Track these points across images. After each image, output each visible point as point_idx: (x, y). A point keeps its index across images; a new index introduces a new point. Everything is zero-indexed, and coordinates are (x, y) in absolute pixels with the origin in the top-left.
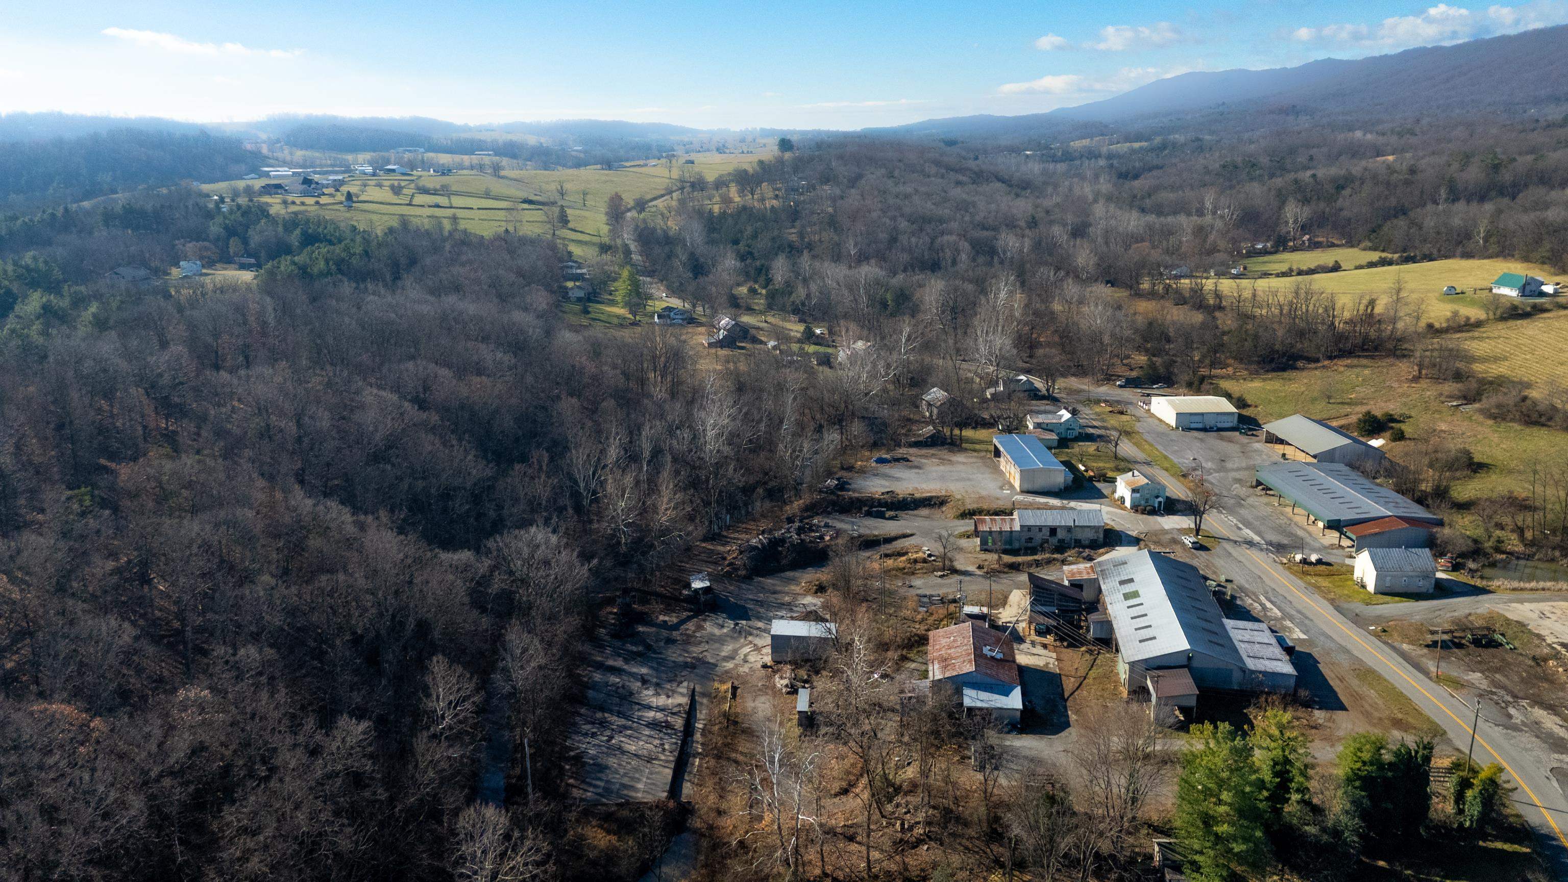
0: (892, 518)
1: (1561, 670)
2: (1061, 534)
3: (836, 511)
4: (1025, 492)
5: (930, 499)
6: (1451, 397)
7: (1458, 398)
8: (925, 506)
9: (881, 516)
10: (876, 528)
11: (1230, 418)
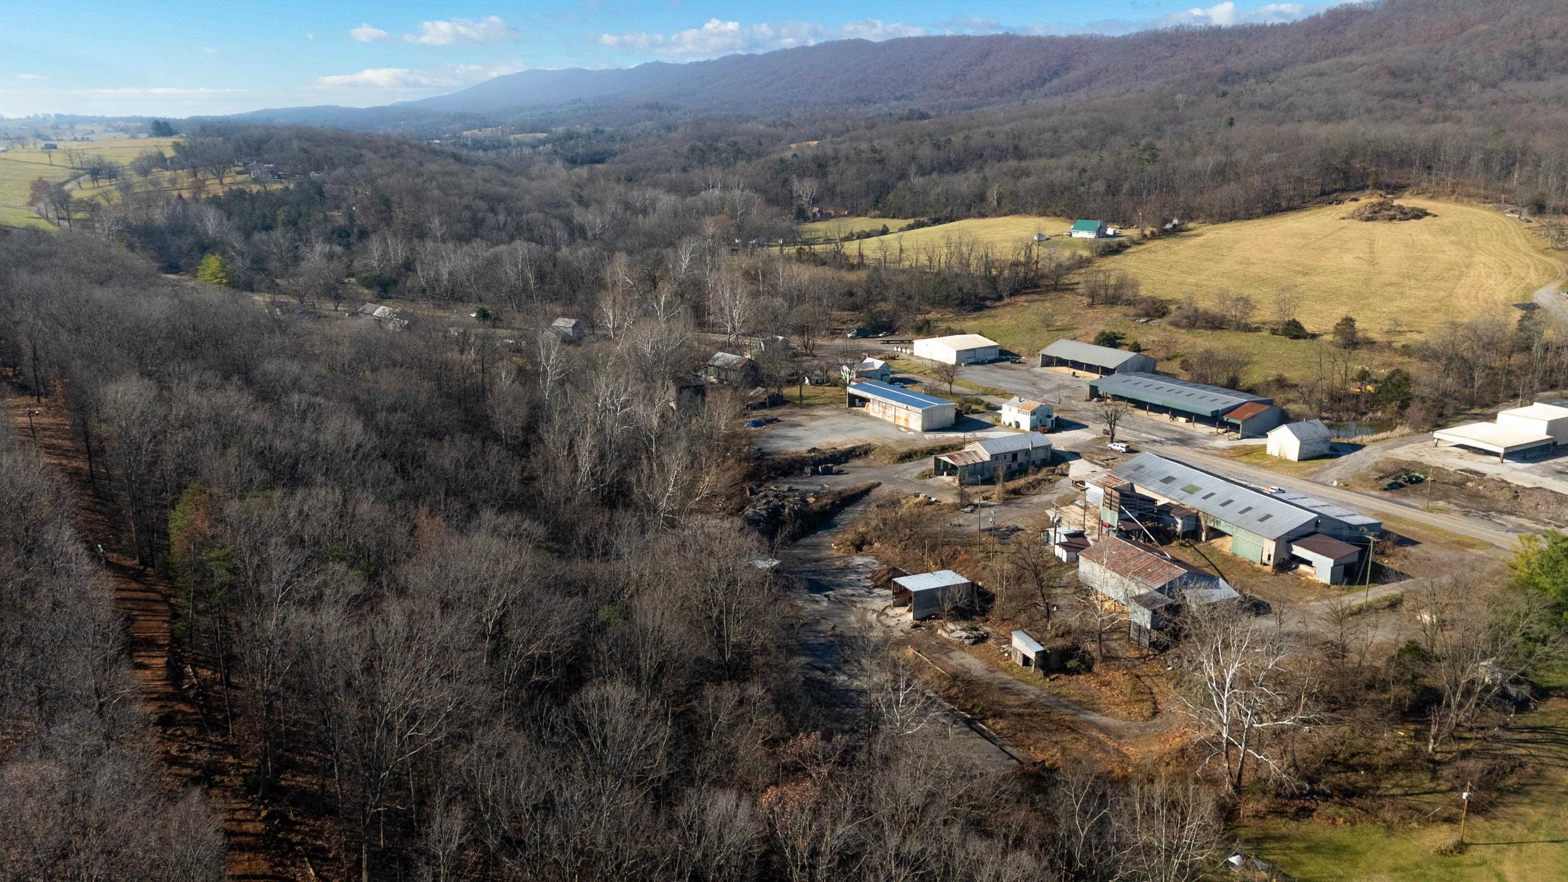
0: (839, 473)
1: (1481, 488)
2: (1021, 458)
3: (780, 475)
4: (926, 430)
5: (853, 450)
6: (1139, 316)
7: (1143, 316)
8: (853, 457)
9: (827, 472)
10: (837, 483)
11: (993, 351)
